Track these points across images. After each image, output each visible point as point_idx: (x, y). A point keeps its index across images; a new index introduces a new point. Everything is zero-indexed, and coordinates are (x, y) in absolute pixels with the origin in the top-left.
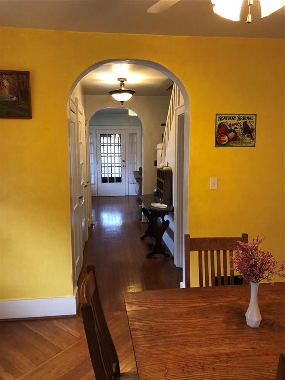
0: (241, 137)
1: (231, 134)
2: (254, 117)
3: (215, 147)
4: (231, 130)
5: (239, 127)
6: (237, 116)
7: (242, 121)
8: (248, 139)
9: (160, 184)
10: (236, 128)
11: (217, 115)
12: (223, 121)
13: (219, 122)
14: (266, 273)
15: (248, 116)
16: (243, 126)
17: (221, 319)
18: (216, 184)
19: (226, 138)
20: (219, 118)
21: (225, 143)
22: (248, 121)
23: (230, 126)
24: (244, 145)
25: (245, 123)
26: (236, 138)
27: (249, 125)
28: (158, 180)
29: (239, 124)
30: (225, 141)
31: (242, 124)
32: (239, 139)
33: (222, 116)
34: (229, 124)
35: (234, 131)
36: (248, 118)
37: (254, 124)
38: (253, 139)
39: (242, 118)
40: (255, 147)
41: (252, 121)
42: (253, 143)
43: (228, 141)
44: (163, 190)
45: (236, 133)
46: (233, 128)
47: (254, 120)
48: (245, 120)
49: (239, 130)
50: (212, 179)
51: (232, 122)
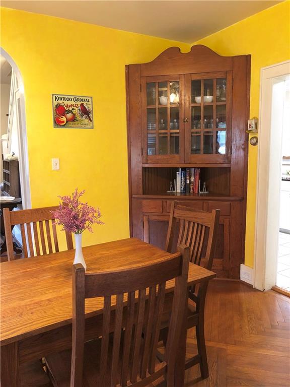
0: (78, 118)
1: (69, 115)
2: (90, 100)
3: (54, 127)
4: (69, 112)
5: (76, 109)
6: (73, 97)
7: (79, 103)
8: (86, 121)
9: (6, 177)
10: (73, 109)
11: (53, 95)
12: (60, 102)
13: (56, 103)
14: (87, 223)
15: (85, 98)
16: (80, 108)
17: (50, 276)
18: (58, 166)
19: (64, 119)
20: (56, 98)
21: (64, 124)
22: (85, 103)
23: (67, 106)
24: (83, 126)
25: (82, 105)
26: (74, 119)
27: (86, 107)
28: (4, 172)
29: (76, 106)
30: (63, 122)
31: (79, 105)
32: (77, 121)
33: (59, 96)
34: (66, 105)
35: (72, 113)
36: (84, 100)
37: (90, 106)
38: (91, 121)
39: (78, 100)
40: (93, 128)
41: (88, 103)
42: (91, 125)
43: (67, 122)
44: (9, 182)
45: (74, 115)
46: (71, 109)
47: (90, 103)
48: (82, 102)
49: (77, 111)
50: (54, 161)
51: (69, 103)
